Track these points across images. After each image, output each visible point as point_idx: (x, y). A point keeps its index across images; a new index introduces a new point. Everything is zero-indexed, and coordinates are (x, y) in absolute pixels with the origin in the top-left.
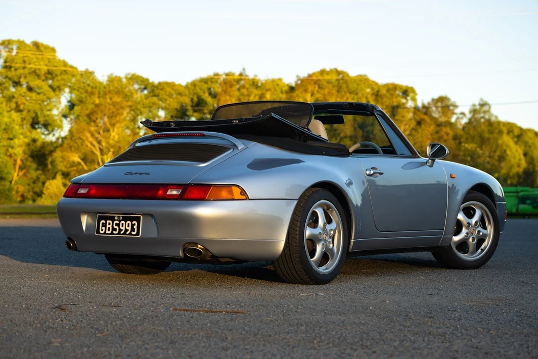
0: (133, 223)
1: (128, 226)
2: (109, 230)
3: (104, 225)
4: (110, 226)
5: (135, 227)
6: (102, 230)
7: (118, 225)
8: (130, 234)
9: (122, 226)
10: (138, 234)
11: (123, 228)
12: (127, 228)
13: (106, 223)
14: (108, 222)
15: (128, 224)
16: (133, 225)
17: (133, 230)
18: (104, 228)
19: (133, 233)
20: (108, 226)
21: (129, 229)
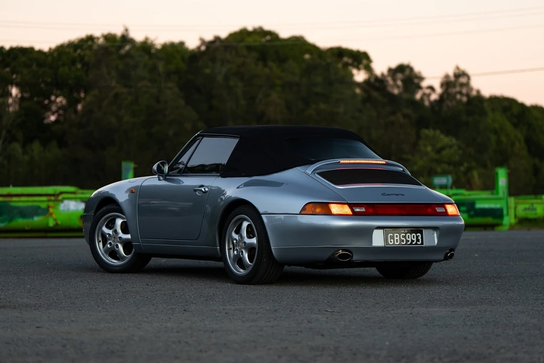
0: (418, 235)
1: (414, 238)
2: (397, 242)
3: (392, 238)
4: (398, 238)
5: (420, 238)
6: (391, 242)
7: (405, 237)
8: (416, 244)
9: (409, 238)
10: (422, 243)
11: (410, 240)
12: (413, 239)
13: (394, 235)
14: (395, 235)
15: (414, 236)
16: (417, 237)
17: (418, 240)
18: (392, 240)
19: (418, 243)
20: (396, 238)
21: (415, 239)
